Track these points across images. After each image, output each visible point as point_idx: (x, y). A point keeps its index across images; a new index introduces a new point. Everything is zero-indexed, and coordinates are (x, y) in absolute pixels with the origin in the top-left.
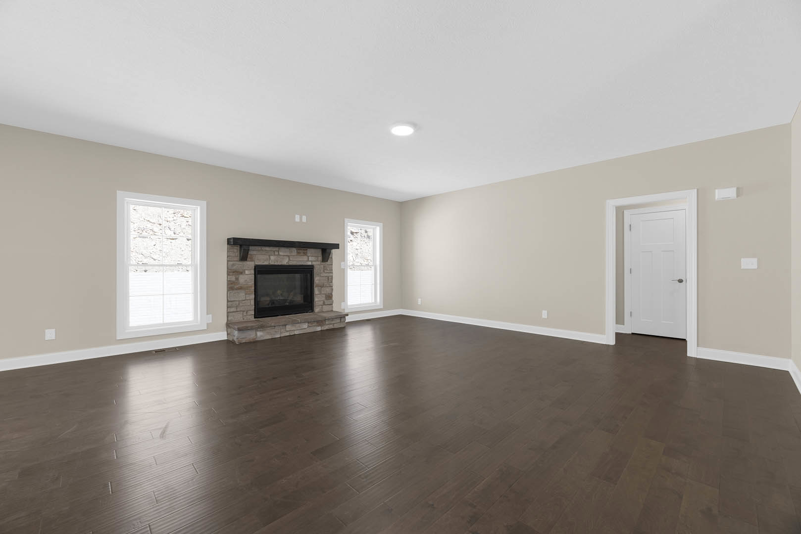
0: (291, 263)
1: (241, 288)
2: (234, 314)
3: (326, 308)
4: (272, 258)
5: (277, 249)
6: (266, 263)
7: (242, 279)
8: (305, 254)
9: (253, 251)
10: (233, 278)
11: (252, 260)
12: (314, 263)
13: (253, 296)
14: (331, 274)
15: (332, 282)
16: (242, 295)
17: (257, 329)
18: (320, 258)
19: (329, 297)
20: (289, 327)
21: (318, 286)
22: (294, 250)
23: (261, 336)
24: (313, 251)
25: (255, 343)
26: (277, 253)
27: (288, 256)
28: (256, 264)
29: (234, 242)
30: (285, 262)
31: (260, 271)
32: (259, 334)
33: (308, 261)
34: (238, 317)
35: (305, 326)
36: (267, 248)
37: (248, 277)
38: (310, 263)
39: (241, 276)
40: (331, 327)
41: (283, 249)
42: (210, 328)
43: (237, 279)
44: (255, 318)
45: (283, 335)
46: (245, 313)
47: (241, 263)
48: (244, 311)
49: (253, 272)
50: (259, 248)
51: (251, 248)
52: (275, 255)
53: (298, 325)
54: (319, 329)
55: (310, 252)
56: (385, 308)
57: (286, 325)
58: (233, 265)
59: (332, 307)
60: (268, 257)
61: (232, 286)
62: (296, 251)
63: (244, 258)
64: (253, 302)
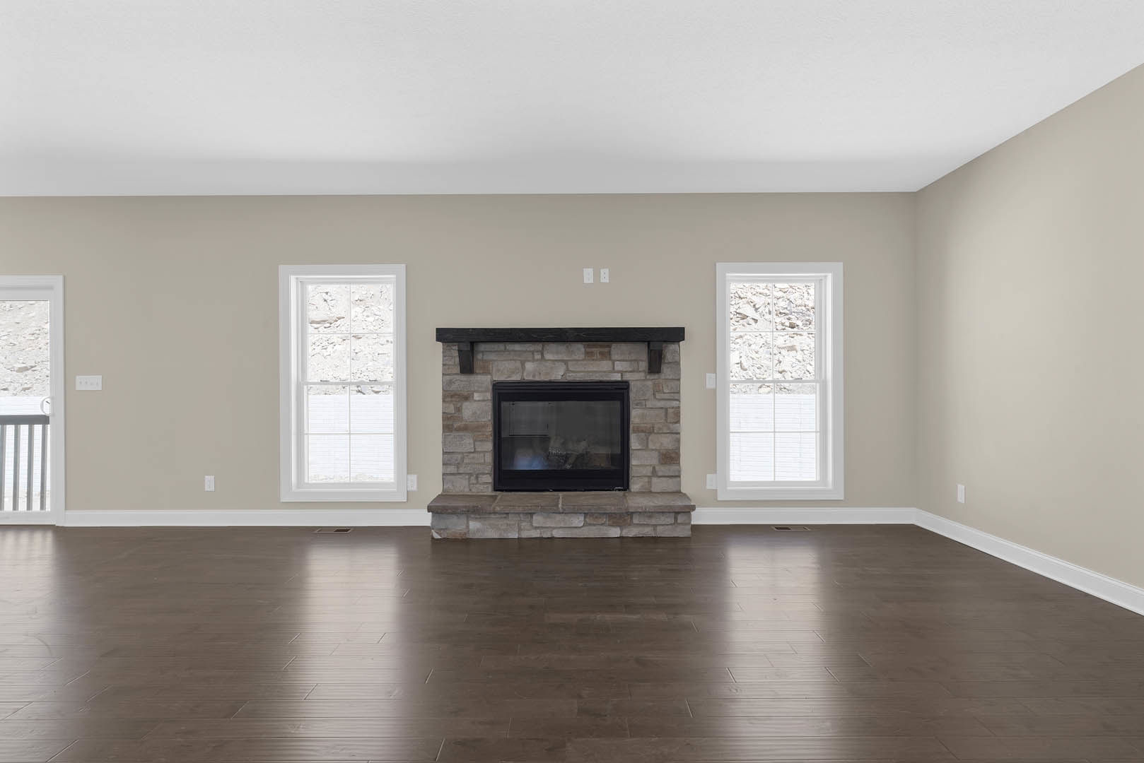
0: (571, 377)
1: (465, 428)
2: (452, 477)
3: (658, 485)
4: (529, 366)
5: (538, 347)
6: (516, 378)
7: (468, 410)
8: (606, 356)
9: (486, 353)
10: (451, 409)
11: (486, 372)
12: (627, 377)
13: (489, 446)
14: (675, 404)
15: (678, 422)
16: (467, 443)
17: (475, 512)
18: (644, 365)
19: (671, 457)
20: (538, 520)
21: (638, 430)
22: (579, 349)
23: (478, 530)
24: (624, 347)
25: (465, 542)
26: (538, 356)
27: (566, 362)
28: (496, 379)
29: (440, 337)
30: (558, 374)
31: (505, 394)
32: (474, 525)
33: (613, 371)
34: (461, 486)
35: (578, 521)
36: (517, 347)
37: (480, 407)
38: (617, 377)
39: (466, 404)
40: (648, 532)
41: (553, 347)
42: (410, 501)
43: (459, 410)
44: (495, 490)
45: (525, 534)
46: (473, 480)
47: (464, 378)
48: (470, 475)
49: (489, 396)
50: (501, 346)
51: (482, 347)
52: (534, 360)
53: (559, 517)
54: (615, 532)
55: (619, 350)
56: (848, 501)
57: (532, 514)
58: (454, 382)
59: (679, 484)
60: (518, 364)
61: (451, 424)
62: (583, 350)
63: (467, 367)
64: (489, 458)
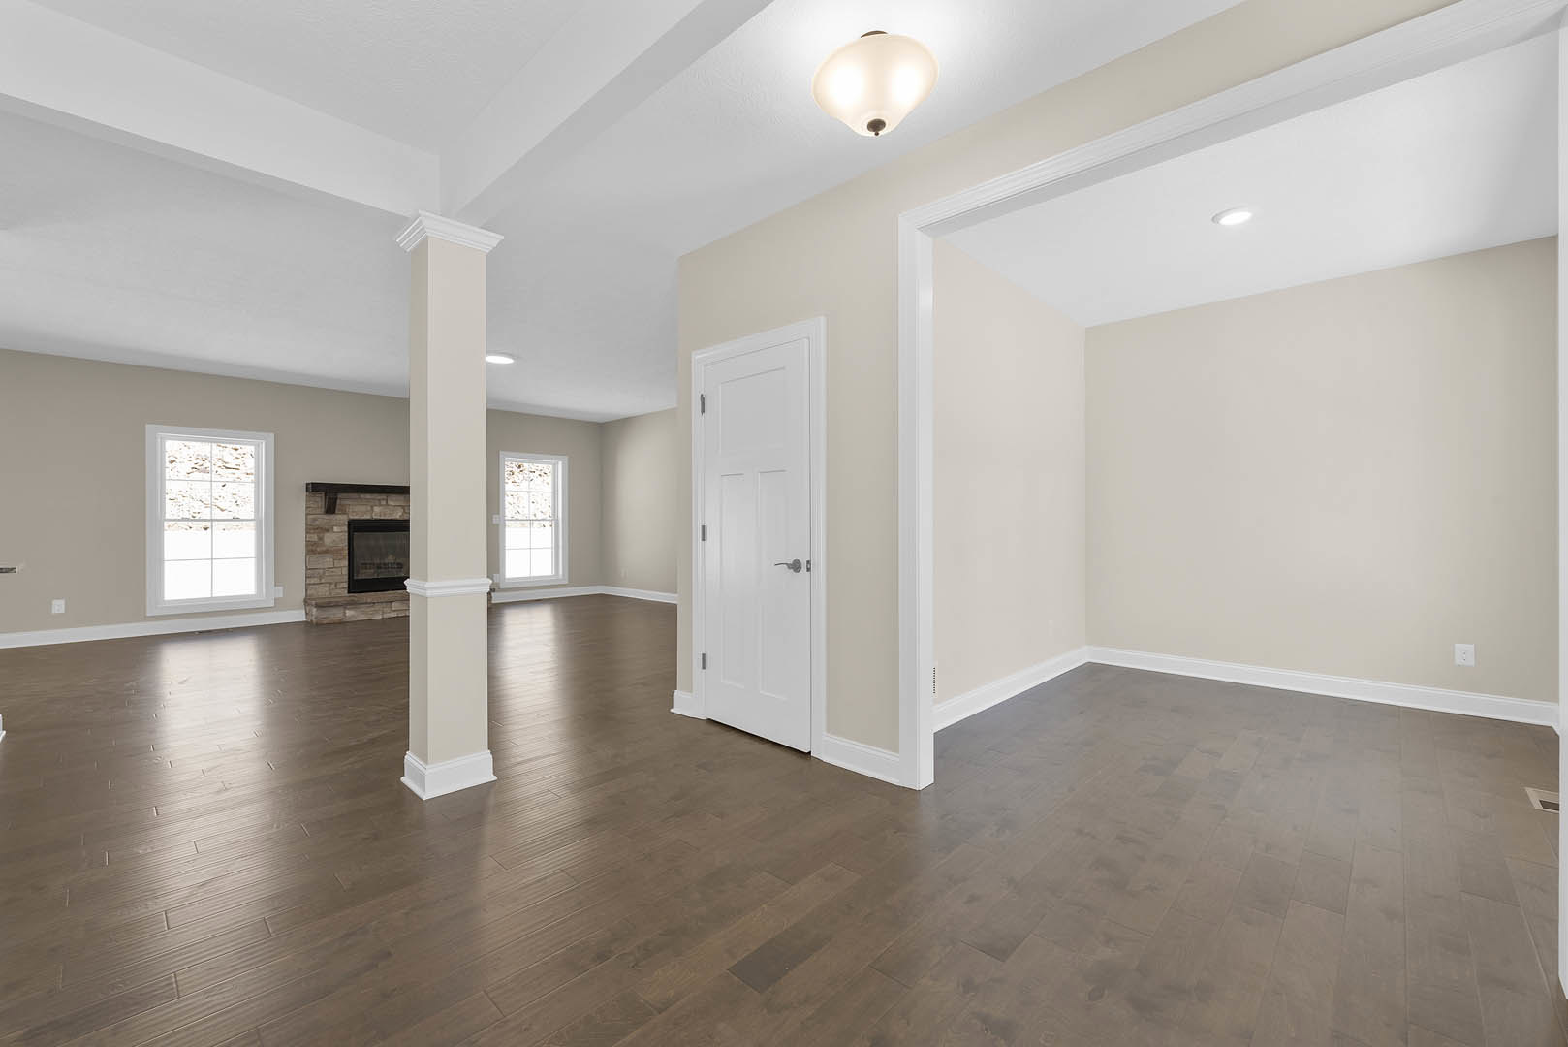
1: (327, 552)
2: (317, 586)
4: (377, 509)
5: (384, 496)
6: (366, 517)
7: (329, 539)
9: (343, 500)
10: (315, 538)
11: (344, 513)
13: (346, 563)
16: (328, 562)
17: (346, 605)
20: (395, 605)
23: (353, 616)
25: (341, 623)
26: (384, 503)
27: (403, 507)
28: (351, 517)
29: (314, 488)
31: (356, 527)
32: (349, 613)
34: (322, 592)
36: (368, 496)
37: (337, 535)
39: (327, 535)
41: (394, 497)
42: (279, 604)
43: (321, 539)
44: (349, 592)
45: (386, 616)
46: (333, 586)
47: (326, 517)
48: (331, 583)
49: (346, 529)
50: (355, 496)
51: (340, 496)
52: (380, 505)
56: (573, 584)
57: (391, 602)
58: (315, 520)
60: (369, 508)
61: (312, 549)
63: (330, 509)
64: (345, 571)
